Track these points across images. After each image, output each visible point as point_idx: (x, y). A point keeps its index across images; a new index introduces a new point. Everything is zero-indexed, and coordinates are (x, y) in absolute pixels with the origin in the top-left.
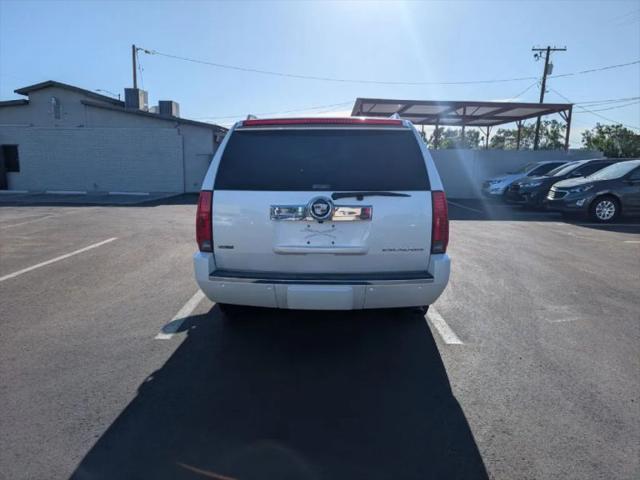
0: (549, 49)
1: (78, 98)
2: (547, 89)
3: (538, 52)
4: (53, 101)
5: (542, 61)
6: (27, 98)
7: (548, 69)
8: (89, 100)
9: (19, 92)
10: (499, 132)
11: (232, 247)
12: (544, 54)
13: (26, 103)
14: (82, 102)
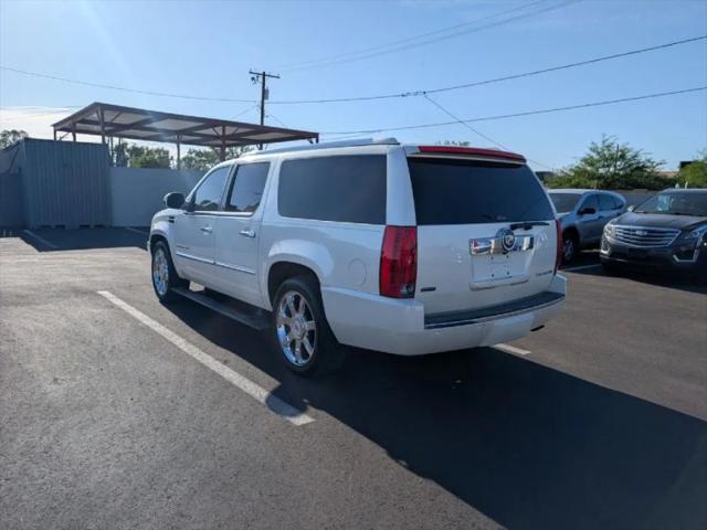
0: (264, 75)
2: (266, 114)
3: (255, 76)
5: (259, 86)
7: (265, 94)
10: (190, 152)
11: (433, 289)
12: (261, 79)
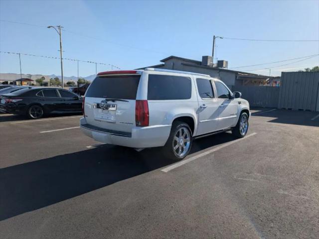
1: (180, 62)
4: (172, 64)
6: (164, 63)
8: (185, 63)
9: (162, 61)
13: (163, 65)
14: (182, 64)
